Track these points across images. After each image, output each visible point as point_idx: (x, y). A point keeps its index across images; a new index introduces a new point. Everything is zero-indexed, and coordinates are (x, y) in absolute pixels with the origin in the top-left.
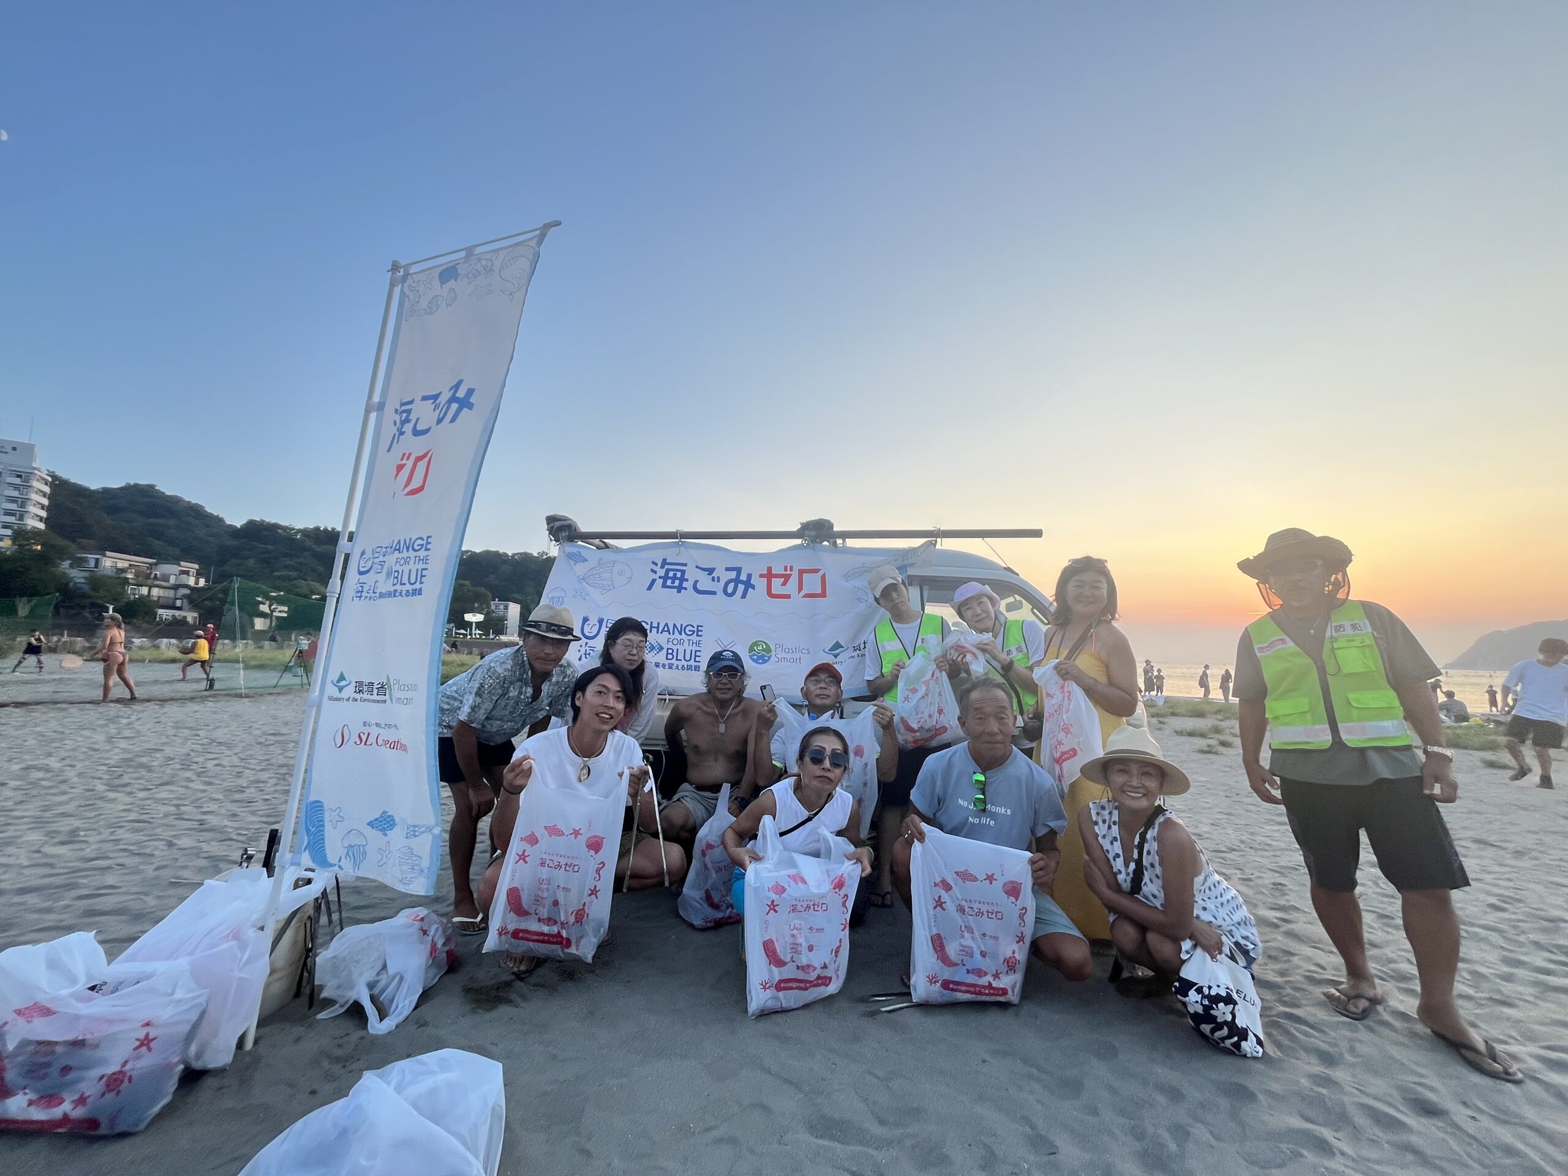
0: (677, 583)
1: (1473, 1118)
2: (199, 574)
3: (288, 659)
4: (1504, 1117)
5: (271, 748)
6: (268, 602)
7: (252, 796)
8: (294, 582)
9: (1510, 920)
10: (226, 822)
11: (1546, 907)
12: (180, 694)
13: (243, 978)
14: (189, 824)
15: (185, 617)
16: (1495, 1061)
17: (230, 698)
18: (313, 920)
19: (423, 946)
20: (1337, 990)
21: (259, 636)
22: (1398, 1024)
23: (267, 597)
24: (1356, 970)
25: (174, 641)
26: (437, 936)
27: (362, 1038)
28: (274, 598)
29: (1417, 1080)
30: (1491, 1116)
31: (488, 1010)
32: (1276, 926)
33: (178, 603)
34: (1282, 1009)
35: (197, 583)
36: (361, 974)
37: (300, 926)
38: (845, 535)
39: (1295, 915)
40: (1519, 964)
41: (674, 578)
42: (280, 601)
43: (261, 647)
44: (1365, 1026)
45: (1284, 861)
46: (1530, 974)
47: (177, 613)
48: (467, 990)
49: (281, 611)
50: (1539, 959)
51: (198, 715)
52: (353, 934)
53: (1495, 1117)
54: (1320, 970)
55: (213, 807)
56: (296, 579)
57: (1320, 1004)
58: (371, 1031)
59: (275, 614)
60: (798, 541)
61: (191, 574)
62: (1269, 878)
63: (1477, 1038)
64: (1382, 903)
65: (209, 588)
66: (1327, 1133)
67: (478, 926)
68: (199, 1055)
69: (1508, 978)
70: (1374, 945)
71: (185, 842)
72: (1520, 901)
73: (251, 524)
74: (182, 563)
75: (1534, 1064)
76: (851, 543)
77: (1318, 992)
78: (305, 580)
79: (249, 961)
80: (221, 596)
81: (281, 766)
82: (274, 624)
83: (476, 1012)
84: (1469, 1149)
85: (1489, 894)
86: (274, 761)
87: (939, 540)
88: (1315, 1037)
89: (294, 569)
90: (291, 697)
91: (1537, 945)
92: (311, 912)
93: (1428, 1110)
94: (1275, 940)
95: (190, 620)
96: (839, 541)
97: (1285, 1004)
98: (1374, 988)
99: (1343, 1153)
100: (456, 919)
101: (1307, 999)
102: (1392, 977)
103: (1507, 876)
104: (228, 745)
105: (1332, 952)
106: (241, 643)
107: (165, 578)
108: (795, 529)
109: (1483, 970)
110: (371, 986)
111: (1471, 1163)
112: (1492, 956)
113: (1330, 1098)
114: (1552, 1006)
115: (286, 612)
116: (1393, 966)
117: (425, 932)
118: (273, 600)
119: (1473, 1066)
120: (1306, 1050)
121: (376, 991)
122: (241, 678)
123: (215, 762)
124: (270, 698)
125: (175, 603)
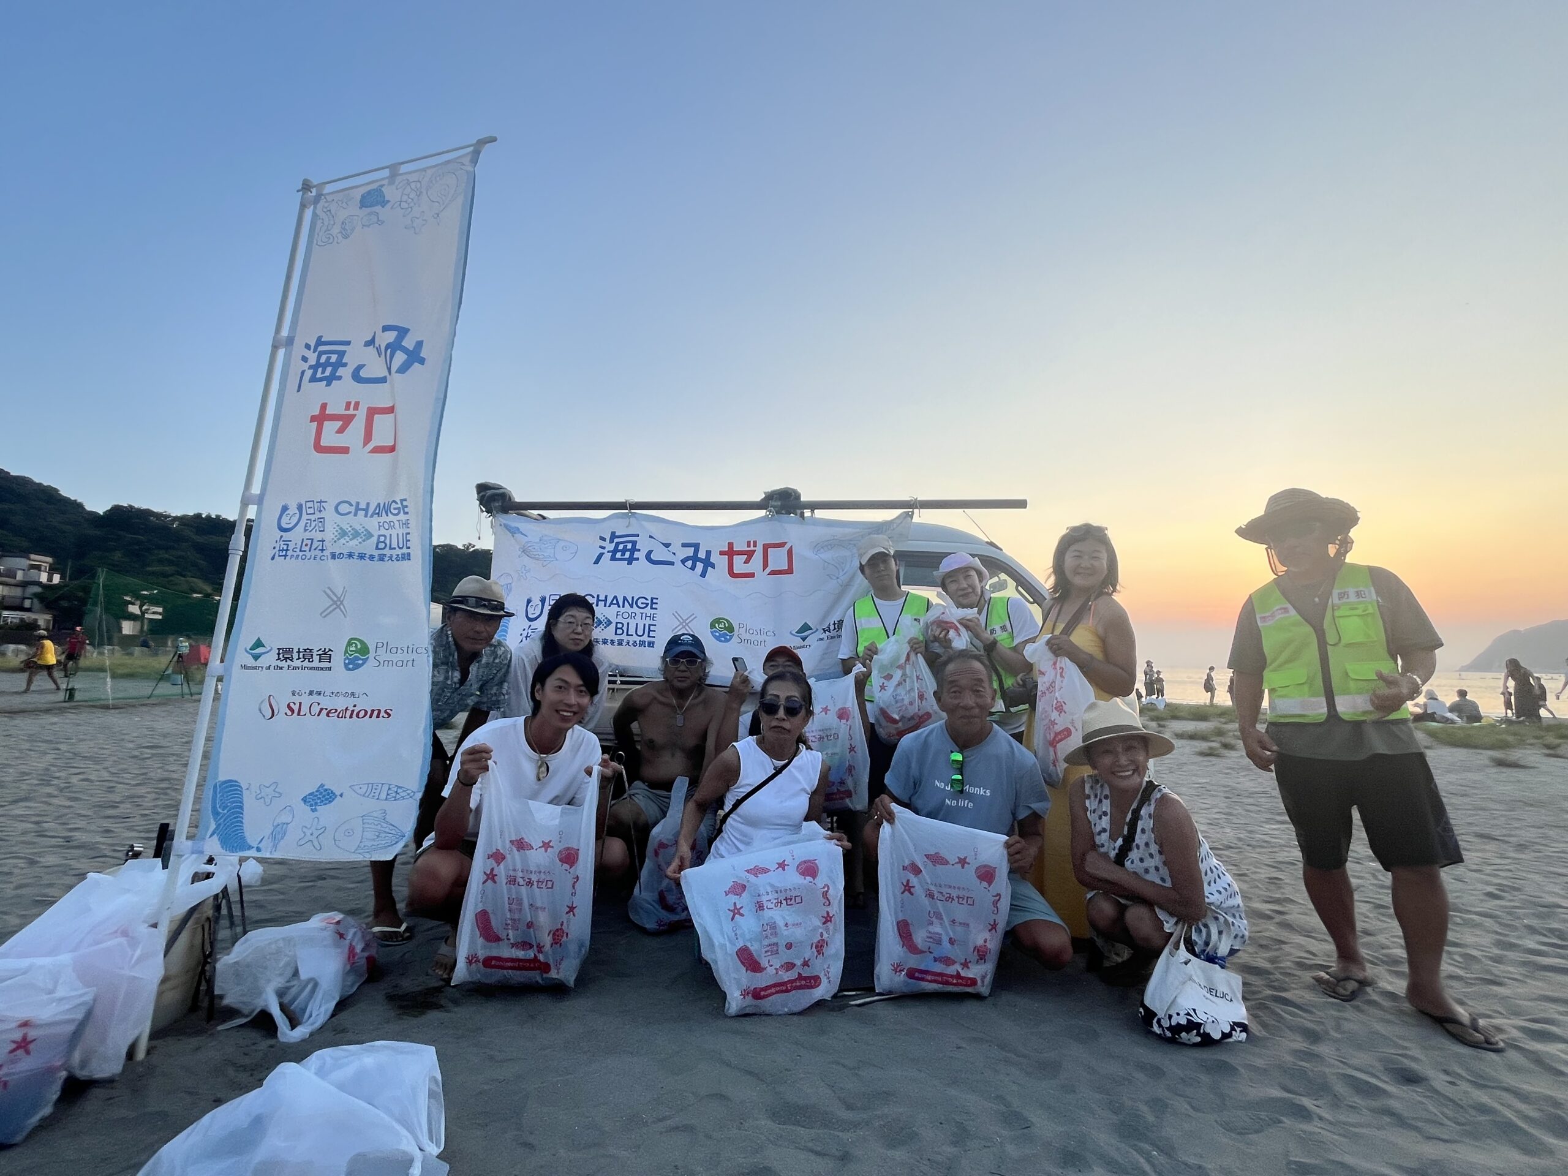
0: (627, 555)
1: (1450, 1083)
2: (52, 570)
3: (163, 667)
4: (1481, 1083)
5: (149, 762)
6: (138, 602)
7: (128, 811)
8: (170, 578)
9: (1506, 907)
10: (98, 839)
11: (1543, 895)
12: (33, 706)
13: (135, 978)
14: (53, 841)
15: (36, 620)
16: (1478, 1032)
17: (95, 710)
18: (212, 923)
19: (339, 950)
20: (1327, 973)
21: (127, 642)
22: (1386, 1003)
23: (138, 596)
24: (1347, 953)
25: (23, 647)
26: (356, 940)
27: (272, 1046)
28: (145, 597)
29: (1400, 1052)
30: (1468, 1080)
31: (416, 1017)
32: (1270, 918)
33: (27, 604)
34: (1269, 992)
35: (50, 579)
36: (269, 981)
37: (196, 929)
38: (814, 506)
39: (1289, 907)
40: (1512, 946)
41: (623, 552)
42: (153, 601)
43: (131, 654)
44: (1352, 1006)
45: (1282, 856)
46: (1522, 955)
47: (26, 615)
48: (390, 998)
49: (155, 613)
50: (1530, 943)
51: (56, 728)
52: (259, 939)
53: (1471, 1081)
54: (1311, 957)
55: (81, 824)
56: (172, 575)
57: (1308, 987)
58: (281, 1038)
59: (147, 616)
60: (762, 513)
61: (43, 568)
62: (1265, 873)
63: (1462, 1013)
64: (1379, 893)
65: (66, 586)
66: (1307, 1102)
67: (402, 936)
68: (84, 1064)
69: (1498, 960)
70: (1367, 933)
71: (51, 860)
72: (1518, 889)
73: (117, 511)
74: (33, 556)
75: (1515, 1033)
76: (820, 514)
77: (1307, 976)
78: (184, 576)
79: (140, 960)
80: (81, 594)
81: (162, 780)
82: (145, 628)
83: (402, 1019)
84: (1445, 1110)
85: (1488, 883)
86: (152, 775)
87: (916, 511)
88: (1301, 1017)
89: (170, 563)
90: (169, 708)
91: (1532, 930)
92: (210, 913)
93: (1410, 1078)
94: (1267, 930)
95: (41, 623)
96: (807, 513)
97: (1274, 988)
98: (1364, 969)
99: (1321, 1118)
100: (376, 929)
101: (1296, 983)
102: (1383, 962)
103: (1507, 867)
104: (95, 760)
105: (1325, 941)
106: (107, 649)
107: (11, 573)
108: (758, 499)
109: (1475, 953)
110: (281, 994)
111: (1446, 1121)
112: (1487, 940)
113: (1312, 1071)
114: (1540, 984)
115: (160, 614)
116: (1385, 951)
117: (341, 936)
118: (144, 600)
119: (1457, 1039)
120: (1290, 1028)
121: (286, 1000)
122: (108, 687)
123: (81, 777)
124: (144, 709)
125: (22, 603)
